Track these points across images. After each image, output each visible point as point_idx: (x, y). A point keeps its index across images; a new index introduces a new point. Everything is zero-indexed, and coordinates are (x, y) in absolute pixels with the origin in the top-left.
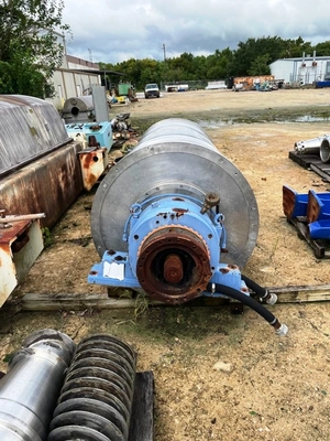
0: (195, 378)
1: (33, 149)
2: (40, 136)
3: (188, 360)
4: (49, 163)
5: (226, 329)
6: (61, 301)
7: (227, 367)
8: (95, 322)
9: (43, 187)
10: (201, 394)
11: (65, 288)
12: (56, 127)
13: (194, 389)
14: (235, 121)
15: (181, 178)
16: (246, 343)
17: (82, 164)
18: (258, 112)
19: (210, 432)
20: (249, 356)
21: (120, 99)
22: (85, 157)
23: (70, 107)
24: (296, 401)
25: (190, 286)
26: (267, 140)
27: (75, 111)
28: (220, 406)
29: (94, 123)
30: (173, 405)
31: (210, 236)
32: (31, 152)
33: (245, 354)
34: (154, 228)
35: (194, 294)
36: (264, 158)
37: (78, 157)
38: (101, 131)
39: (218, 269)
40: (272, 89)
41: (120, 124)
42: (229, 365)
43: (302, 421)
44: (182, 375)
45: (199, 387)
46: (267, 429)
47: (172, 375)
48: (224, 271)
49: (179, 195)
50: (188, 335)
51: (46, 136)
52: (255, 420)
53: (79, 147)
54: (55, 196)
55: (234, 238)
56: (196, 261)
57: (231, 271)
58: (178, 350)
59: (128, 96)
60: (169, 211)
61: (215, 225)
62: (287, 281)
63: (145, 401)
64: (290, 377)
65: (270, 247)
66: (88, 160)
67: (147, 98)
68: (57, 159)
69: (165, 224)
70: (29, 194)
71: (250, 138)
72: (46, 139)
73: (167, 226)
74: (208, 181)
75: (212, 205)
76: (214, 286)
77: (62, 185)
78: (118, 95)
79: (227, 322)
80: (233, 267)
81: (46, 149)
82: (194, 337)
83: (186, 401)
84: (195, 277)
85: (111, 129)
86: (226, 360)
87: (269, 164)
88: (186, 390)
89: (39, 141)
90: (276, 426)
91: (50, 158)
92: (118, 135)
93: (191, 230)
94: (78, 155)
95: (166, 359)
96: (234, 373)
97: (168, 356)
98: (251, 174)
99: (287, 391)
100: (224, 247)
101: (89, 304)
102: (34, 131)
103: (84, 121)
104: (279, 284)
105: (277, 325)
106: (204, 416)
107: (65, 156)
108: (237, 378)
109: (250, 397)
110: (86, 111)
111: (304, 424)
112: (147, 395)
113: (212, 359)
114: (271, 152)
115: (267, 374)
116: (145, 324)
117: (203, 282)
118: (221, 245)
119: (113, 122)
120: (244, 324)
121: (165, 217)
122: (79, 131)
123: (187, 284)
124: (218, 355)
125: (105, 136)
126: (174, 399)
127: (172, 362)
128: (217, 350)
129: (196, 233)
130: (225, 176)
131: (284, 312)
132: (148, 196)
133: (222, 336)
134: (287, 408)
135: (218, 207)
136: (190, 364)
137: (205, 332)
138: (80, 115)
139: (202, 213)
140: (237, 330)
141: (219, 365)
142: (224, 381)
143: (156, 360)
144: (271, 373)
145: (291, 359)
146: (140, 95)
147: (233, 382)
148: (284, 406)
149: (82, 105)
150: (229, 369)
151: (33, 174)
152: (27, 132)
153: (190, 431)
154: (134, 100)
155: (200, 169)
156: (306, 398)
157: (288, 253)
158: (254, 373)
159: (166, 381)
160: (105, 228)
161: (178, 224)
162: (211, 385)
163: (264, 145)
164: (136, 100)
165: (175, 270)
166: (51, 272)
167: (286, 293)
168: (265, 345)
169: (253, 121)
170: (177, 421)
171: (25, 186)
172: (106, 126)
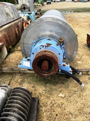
0: (52, 99)
1: (7, 20)
2: (9, 16)
3: (50, 92)
4: (12, 25)
5: (64, 82)
6: (13, 71)
7: (63, 96)
8: (23, 77)
9: (10, 33)
10: (53, 105)
11: (16, 66)
12: (16, 13)
13: (51, 103)
14: (74, 12)
15: (51, 31)
16: (70, 88)
17: (24, 25)
18: (81, 9)
19: (55, 119)
20: (71, 92)
21: (39, 4)
22: (25, 23)
23: (23, 7)
24: (85, 110)
25: (51, 71)
26: (83, 18)
27: (24, 8)
28: (59, 110)
29: (30, 12)
30: (44, 108)
31: (59, 54)
32: (6, 21)
33: (69, 92)
34: (39, 51)
35: (52, 74)
36: (82, 24)
37: (23, 23)
38: (31, 15)
39: (62, 65)
40: (86, 2)
41: (38, 13)
42: (64, 95)
43: (86, 117)
44: (48, 98)
45: (53, 102)
46: (74, 119)
47: (45, 97)
48: (64, 65)
49: (50, 38)
50: (51, 84)
51: (12, 16)
52: (70, 116)
53: (23, 20)
54: (15, 36)
55: (69, 53)
56: (53, 64)
57: (67, 65)
58: (48, 89)
59: (41, 3)
60: (45, 44)
61: (62, 49)
62: (86, 66)
63: (34, 108)
64: (83, 101)
65: (81, 54)
66: (26, 24)
67: (47, 4)
68: (15, 24)
69: (43, 49)
70: (5, 35)
71: (78, 17)
72: (12, 17)
73: (43, 50)
74: (61, 32)
75: (61, 42)
76: (60, 71)
77: (17, 32)
78: (38, 3)
79: (64, 80)
80: (67, 64)
81: (12, 20)
82: (54, 85)
83: (49, 107)
84: (53, 69)
85: (35, 14)
86: (63, 93)
87: (83, 26)
88: (49, 103)
89: (9, 17)
90: (77, 119)
91: (12, 23)
92: (37, 16)
93: (52, 52)
94: (23, 22)
95: (44, 92)
96: (65, 98)
97: (45, 90)
98: (77, 29)
99: (82, 106)
100: (65, 57)
101: (22, 72)
102: (7, 14)
103: (27, 11)
104: (83, 68)
105: (81, 84)
106: (54, 113)
107: (18, 23)
108: (66, 100)
109: (69, 107)
110: (28, 8)
111: (87, 118)
112: (35, 106)
113: (58, 93)
114: (84, 22)
115: (76, 99)
116: (38, 79)
117: (56, 71)
118: (63, 57)
119: (36, 12)
120: (70, 81)
121: (43, 47)
122: (25, 15)
123: (50, 71)
124: (60, 91)
125: (33, 16)
126: (45, 106)
127: (46, 93)
128: (60, 90)
129: (54, 53)
130: (67, 31)
131: (83, 77)
132: (39, 38)
133: (62, 85)
134: (81, 112)
135: (63, 43)
136: (51, 94)
137: (57, 83)
138: (26, 9)
139: (57, 45)
140: (67, 83)
141: (61, 95)
142: (62, 101)
143: (41, 92)
144: (77, 99)
145: (84, 94)
146: (45, 3)
147: (64, 101)
148: (81, 111)
149: (27, 6)
150: (63, 97)
151: (6, 29)
152: (5, 14)
153: (49, 118)
154: (43, 5)
155: (58, 28)
156: (88, 109)
157: (87, 57)
158: (72, 98)
159: (43, 99)
160: (25, 49)
161: (48, 49)
162: (57, 102)
163: (82, 20)
164: (44, 5)
165: (45, 67)
166: (12, 60)
167: (85, 71)
168: (76, 89)
169: (79, 12)
170: (45, 114)
171: (3, 33)
172: (33, 13)
